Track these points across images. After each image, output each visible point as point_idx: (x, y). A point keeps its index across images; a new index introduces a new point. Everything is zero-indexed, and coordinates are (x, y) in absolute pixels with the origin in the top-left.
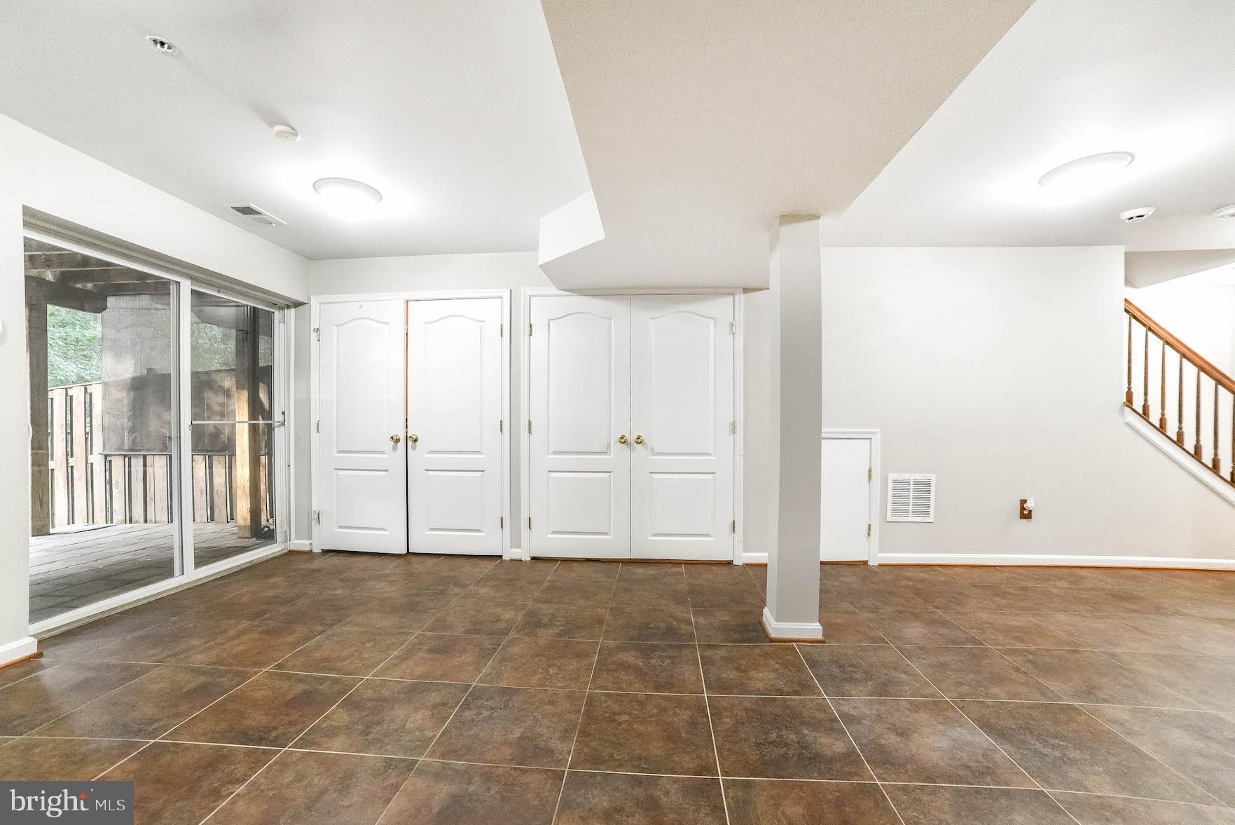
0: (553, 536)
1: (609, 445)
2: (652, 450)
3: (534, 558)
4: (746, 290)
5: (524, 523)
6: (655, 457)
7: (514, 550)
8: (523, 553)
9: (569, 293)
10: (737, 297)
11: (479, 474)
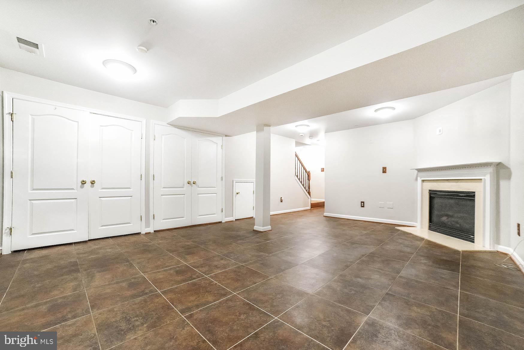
0: (163, 221)
1: (184, 185)
2: (198, 186)
3: (155, 231)
4: (226, 136)
5: (151, 217)
6: (199, 189)
7: (146, 229)
8: (151, 230)
9: (170, 126)
10: (223, 137)
11: (130, 198)
